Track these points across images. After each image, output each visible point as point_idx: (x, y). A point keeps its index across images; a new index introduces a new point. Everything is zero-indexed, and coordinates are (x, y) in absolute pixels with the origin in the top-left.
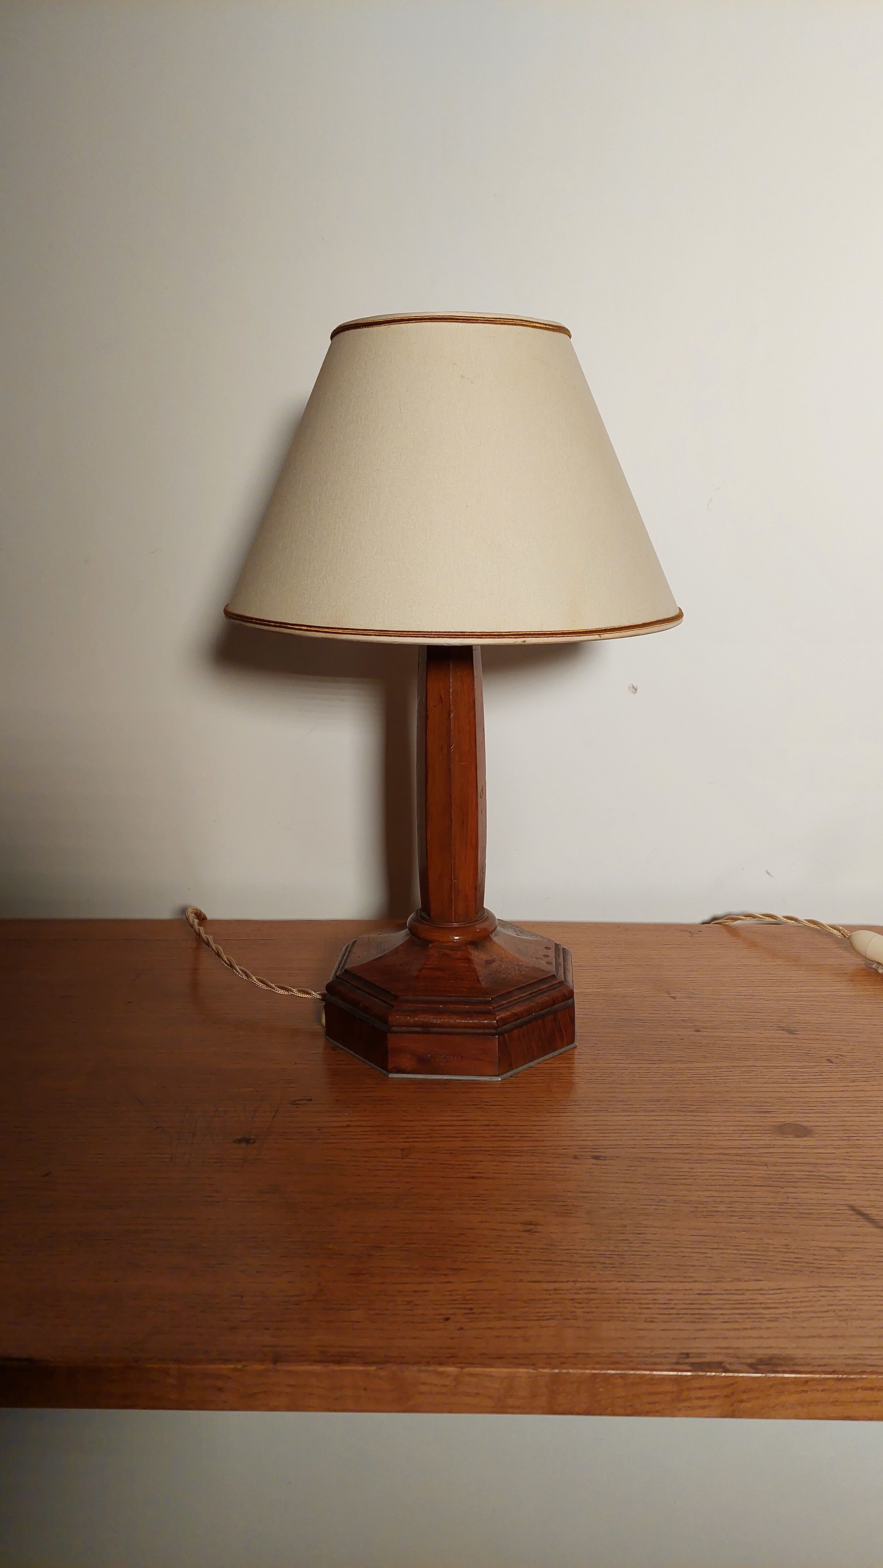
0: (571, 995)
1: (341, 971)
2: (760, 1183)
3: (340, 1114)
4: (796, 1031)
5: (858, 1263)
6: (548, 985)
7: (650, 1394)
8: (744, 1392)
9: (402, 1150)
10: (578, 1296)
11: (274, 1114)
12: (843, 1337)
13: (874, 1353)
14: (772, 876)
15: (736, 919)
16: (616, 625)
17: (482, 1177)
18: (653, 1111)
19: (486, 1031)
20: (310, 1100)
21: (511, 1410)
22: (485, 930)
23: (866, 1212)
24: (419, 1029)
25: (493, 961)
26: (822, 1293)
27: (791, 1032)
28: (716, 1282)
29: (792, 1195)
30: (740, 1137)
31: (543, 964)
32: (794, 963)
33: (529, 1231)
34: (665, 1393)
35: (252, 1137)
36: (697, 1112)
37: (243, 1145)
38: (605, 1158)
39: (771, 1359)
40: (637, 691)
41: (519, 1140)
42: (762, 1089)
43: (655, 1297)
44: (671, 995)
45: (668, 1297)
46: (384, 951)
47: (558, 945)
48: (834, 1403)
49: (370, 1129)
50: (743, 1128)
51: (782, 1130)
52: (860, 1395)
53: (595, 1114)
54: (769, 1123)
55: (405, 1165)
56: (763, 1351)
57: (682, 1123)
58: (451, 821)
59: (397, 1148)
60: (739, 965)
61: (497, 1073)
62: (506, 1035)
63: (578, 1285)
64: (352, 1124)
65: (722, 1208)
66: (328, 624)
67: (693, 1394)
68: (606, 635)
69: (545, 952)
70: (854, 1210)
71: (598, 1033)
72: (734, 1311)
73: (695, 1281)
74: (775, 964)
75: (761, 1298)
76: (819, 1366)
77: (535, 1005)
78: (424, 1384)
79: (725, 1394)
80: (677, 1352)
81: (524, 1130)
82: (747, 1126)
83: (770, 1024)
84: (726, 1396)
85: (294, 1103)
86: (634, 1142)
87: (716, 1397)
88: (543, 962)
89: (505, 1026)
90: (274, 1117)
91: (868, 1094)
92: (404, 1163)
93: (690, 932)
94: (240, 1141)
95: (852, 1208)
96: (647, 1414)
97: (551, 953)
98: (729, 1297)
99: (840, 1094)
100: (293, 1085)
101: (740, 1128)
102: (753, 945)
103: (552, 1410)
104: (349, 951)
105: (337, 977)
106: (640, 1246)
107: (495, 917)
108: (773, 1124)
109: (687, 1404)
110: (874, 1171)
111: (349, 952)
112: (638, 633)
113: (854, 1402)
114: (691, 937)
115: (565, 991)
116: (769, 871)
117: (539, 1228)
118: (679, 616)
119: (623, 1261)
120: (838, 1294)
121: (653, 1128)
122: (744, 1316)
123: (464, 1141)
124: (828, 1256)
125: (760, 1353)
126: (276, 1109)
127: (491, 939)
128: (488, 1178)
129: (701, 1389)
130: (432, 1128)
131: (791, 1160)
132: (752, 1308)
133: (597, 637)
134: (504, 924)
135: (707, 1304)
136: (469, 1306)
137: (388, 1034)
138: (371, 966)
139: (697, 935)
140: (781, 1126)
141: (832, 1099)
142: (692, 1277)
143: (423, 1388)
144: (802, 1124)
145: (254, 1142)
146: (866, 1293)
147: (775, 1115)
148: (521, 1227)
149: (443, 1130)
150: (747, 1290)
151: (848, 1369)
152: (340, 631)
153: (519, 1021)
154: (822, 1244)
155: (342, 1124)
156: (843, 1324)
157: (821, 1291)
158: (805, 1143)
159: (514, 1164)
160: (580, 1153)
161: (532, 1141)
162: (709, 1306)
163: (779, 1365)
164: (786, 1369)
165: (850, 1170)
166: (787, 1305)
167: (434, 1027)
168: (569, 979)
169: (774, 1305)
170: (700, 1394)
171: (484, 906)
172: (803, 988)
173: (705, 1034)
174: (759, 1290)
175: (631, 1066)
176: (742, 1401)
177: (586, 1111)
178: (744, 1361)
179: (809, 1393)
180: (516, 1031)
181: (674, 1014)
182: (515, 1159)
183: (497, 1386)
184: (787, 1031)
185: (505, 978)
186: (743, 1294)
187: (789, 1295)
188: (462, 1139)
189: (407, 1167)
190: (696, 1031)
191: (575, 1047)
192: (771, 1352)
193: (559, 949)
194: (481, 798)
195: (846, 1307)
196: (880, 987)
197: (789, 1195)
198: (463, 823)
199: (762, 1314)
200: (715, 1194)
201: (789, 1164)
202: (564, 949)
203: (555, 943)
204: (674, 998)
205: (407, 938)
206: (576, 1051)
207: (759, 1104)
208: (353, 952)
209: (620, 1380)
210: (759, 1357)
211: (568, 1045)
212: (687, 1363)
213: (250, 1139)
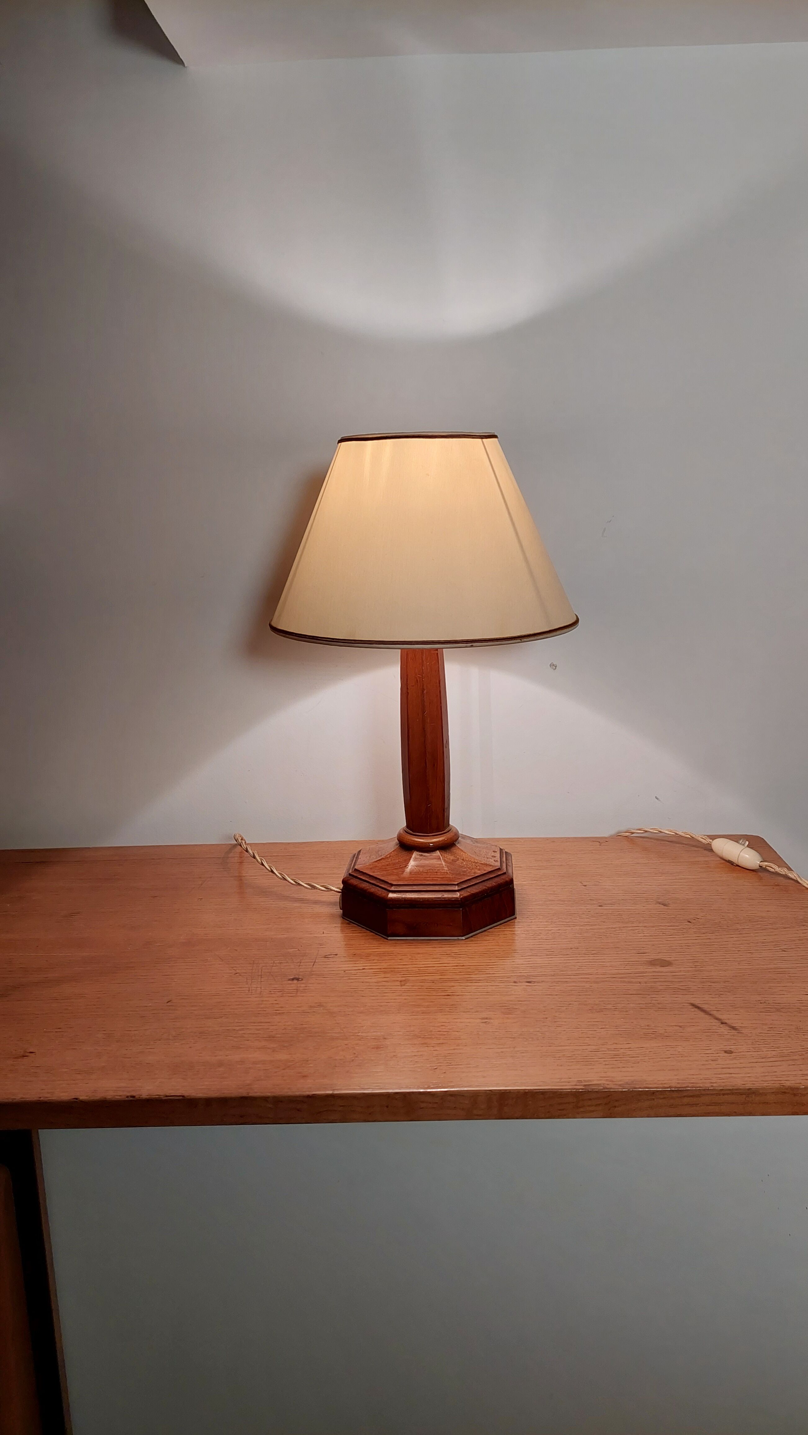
0: (511, 881)
1: (352, 870)
2: (635, 993)
3: (358, 962)
4: (669, 904)
5: (692, 1033)
6: (495, 875)
7: (560, 1104)
8: (616, 1101)
9: (401, 981)
11: (313, 963)
12: (678, 1070)
13: (694, 1077)
14: (660, 801)
15: (633, 833)
16: (532, 632)
17: (453, 995)
18: (567, 955)
19: (454, 906)
20: (336, 955)
21: (476, 1117)
22: (451, 838)
23: (701, 1007)
24: (408, 906)
25: (458, 859)
26: (667, 1049)
27: (665, 905)
29: (654, 999)
30: (624, 967)
32: (671, 861)
33: (486, 1022)
34: (569, 1103)
35: (300, 977)
36: (597, 954)
37: (295, 982)
38: (534, 982)
39: (633, 1082)
40: (557, 667)
42: (641, 940)
43: (564, 1053)
44: (584, 884)
45: (573, 1053)
46: (381, 856)
47: (502, 849)
49: (378, 970)
50: (627, 963)
51: (653, 963)
53: (528, 957)
54: (644, 960)
55: (403, 990)
56: (628, 1078)
57: (585, 961)
58: (426, 764)
59: (398, 981)
60: (633, 864)
61: (462, 935)
62: (467, 909)
64: (365, 968)
65: (609, 1006)
67: (586, 1103)
69: (493, 854)
70: (693, 1005)
71: (531, 909)
72: (612, 1059)
73: (589, 1045)
74: (659, 862)
75: (629, 1053)
77: (486, 888)
78: (423, 1102)
79: (605, 1102)
80: (576, 1080)
82: (630, 961)
83: (652, 901)
84: (606, 1104)
85: (325, 957)
86: (554, 973)
87: (599, 1104)
88: (491, 860)
89: (466, 903)
90: (313, 965)
91: (713, 940)
92: (403, 988)
93: (600, 842)
94: (293, 979)
96: (559, 1117)
97: (498, 855)
98: (610, 1052)
99: (694, 941)
100: (323, 947)
101: (625, 963)
102: (645, 849)
104: (356, 856)
105: (350, 874)
106: (555, 1029)
107: (458, 832)
108: (646, 960)
110: (710, 984)
111: (356, 858)
112: (546, 637)
114: (600, 845)
115: (508, 880)
116: (658, 797)
117: (492, 1021)
118: (576, 623)
120: (677, 1049)
121: (567, 964)
122: (617, 1061)
123: (441, 975)
124: (673, 1030)
126: (314, 961)
127: (456, 845)
128: (458, 995)
129: (590, 1099)
130: (419, 968)
131: (657, 980)
132: (624, 1057)
134: (464, 837)
135: (596, 1056)
136: (449, 1062)
137: (388, 912)
138: (373, 866)
139: (605, 844)
140: (651, 961)
141: (688, 944)
142: (587, 1043)
144: (667, 959)
145: (302, 980)
146: (694, 1048)
147: (649, 955)
149: (427, 969)
150: (621, 1049)
151: (679, 1085)
152: (353, 642)
153: (475, 899)
154: (670, 1024)
155: (359, 968)
156: (679, 1064)
157: (667, 1048)
158: (667, 970)
160: (518, 980)
161: (486, 974)
162: (597, 1057)
165: (694, 984)
166: (645, 1055)
167: (418, 904)
168: (510, 871)
169: (637, 1056)
170: (590, 1103)
171: (450, 823)
172: (677, 877)
173: (606, 908)
174: (629, 1048)
177: (522, 956)
178: (617, 1083)
180: (473, 906)
181: (585, 896)
183: (467, 1102)
184: (662, 904)
185: (466, 871)
186: (618, 1051)
187: (647, 1050)
188: (440, 974)
189: (404, 991)
190: (600, 906)
191: (516, 918)
192: (632, 1078)
193: (503, 852)
194: (446, 747)
195: (682, 1055)
196: (730, 875)
198: (434, 765)
201: (655, 982)
202: (506, 852)
203: (500, 848)
204: (585, 886)
205: (397, 846)
206: (516, 921)
207: (638, 949)
208: (359, 857)
209: (541, 1096)
211: (510, 916)
212: (582, 1085)
213: (300, 978)
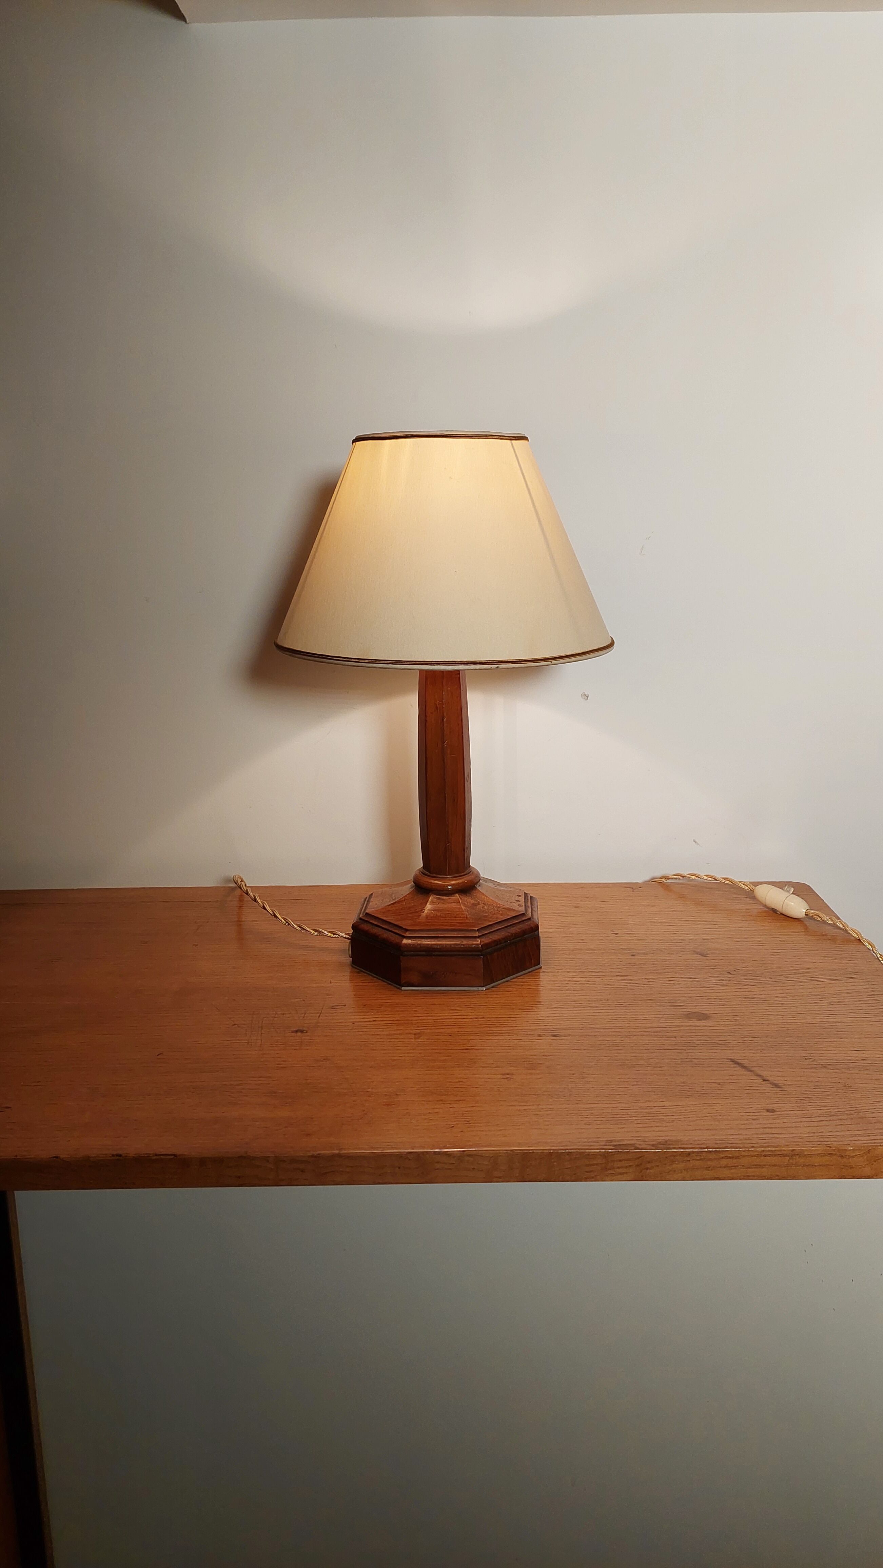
0: (536, 928)
1: (363, 914)
2: (670, 1048)
3: (368, 1014)
4: (707, 954)
5: (731, 1091)
6: (519, 921)
7: (587, 1165)
8: (649, 1162)
9: (415, 1034)
10: (540, 1113)
11: (319, 1014)
12: (716, 1130)
13: (734, 1137)
14: (698, 844)
15: (668, 879)
16: (563, 653)
17: (472, 1049)
18: (597, 1007)
19: (474, 953)
20: (345, 1006)
22: (471, 881)
23: (742, 1063)
24: (424, 953)
25: (479, 904)
26: (704, 1107)
27: (702, 955)
28: (634, 1103)
29: (691, 1054)
30: (659, 1021)
31: (515, 906)
34: (597, 1164)
35: (304, 1029)
36: (629, 1007)
37: (299, 1034)
38: (561, 1036)
39: (667, 1142)
40: (589, 698)
41: (499, 1027)
42: (677, 992)
43: (592, 1112)
44: (615, 932)
45: (602, 1111)
46: (395, 899)
47: (527, 894)
48: (708, 1168)
49: (391, 1022)
50: (661, 1016)
51: (689, 1016)
52: (724, 1162)
53: (554, 1010)
54: (680, 1013)
56: (664, 1138)
57: (616, 1013)
58: (445, 799)
59: (412, 1033)
60: (669, 912)
61: (482, 985)
62: (488, 956)
63: (540, 1107)
64: (376, 1019)
66: (357, 656)
67: (616, 1165)
68: (556, 662)
69: (517, 898)
70: (733, 1062)
71: (557, 958)
72: (645, 1118)
74: (697, 909)
76: (698, 1144)
77: (509, 934)
78: (438, 1162)
79: (636, 1164)
81: (502, 1020)
82: (664, 1014)
83: (689, 950)
84: (637, 1166)
85: (332, 1008)
86: (583, 1026)
87: (630, 1166)
89: (487, 950)
90: (319, 1016)
91: (755, 993)
92: (417, 1042)
93: (632, 888)
94: (296, 1031)
95: (732, 1061)
96: (586, 1180)
97: (522, 899)
98: (642, 1111)
99: (734, 994)
100: (330, 997)
101: (659, 1016)
102: (682, 897)
103: (522, 1179)
104: (368, 900)
105: (360, 919)
106: (583, 1085)
107: (479, 874)
108: (683, 1013)
109: (611, 1172)
110: (750, 1039)
111: (368, 902)
112: (579, 659)
113: (720, 1167)
114: (633, 891)
115: (532, 926)
116: (696, 840)
117: (514, 1077)
118: (611, 645)
119: (571, 1093)
120: (715, 1107)
122: (651, 1120)
123: (460, 1028)
124: (711, 1087)
125: (660, 1139)
126: (320, 1012)
127: (476, 888)
128: (477, 1049)
129: (620, 1161)
130: (435, 1021)
131: (694, 1034)
132: (657, 1116)
133: (549, 663)
134: (486, 880)
136: (467, 1120)
137: (401, 957)
138: (386, 910)
139: (639, 890)
140: (688, 1014)
141: (728, 997)
142: (618, 1101)
143: (438, 1166)
144: (705, 1012)
145: (307, 1032)
146: (734, 1107)
147: (685, 1007)
148: (502, 1076)
149: (444, 1021)
150: (655, 1107)
151: (716, 1146)
152: (367, 661)
153: (498, 946)
154: (708, 1081)
155: (369, 1020)
156: (717, 1123)
158: (704, 1024)
159: (496, 1041)
160: (543, 1033)
161: (509, 1026)
162: (628, 1116)
163: (672, 1144)
164: (676, 1146)
165: (734, 1039)
166: (680, 1114)
167: (435, 951)
168: (535, 917)
169: (671, 1114)
170: (620, 1164)
171: (471, 865)
172: (716, 926)
173: (639, 957)
174: (663, 1106)
175: (582, 979)
176: (647, 1169)
177: (547, 1008)
178: (650, 1143)
179: (691, 1162)
180: (495, 954)
181: (616, 944)
182: (495, 1038)
184: (700, 954)
185: (487, 916)
186: (651, 1109)
187: (682, 1108)
188: (458, 1027)
189: (419, 1044)
190: (632, 956)
191: (541, 968)
192: (667, 1138)
193: (528, 897)
194: (467, 781)
195: (720, 1114)
196: (773, 924)
197: (689, 1054)
198: (454, 800)
199: (663, 1119)
200: (637, 1055)
201: (692, 1037)
202: (531, 897)
203: (525, 893)
204: (617, 934)
205: (412, 889)
206: (541, 971)
207: (674, 1001)
208: (371, 901)
209: (567, 1157)
210: (659, 1141)
211: (535, 966)
212: (611, 1145)
